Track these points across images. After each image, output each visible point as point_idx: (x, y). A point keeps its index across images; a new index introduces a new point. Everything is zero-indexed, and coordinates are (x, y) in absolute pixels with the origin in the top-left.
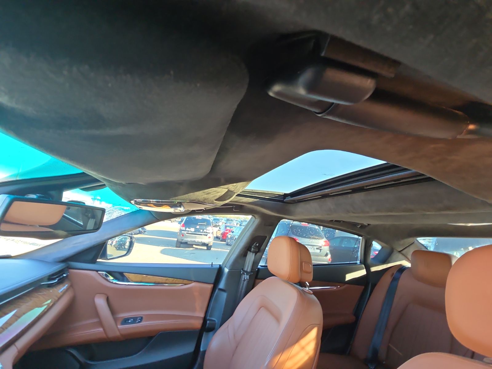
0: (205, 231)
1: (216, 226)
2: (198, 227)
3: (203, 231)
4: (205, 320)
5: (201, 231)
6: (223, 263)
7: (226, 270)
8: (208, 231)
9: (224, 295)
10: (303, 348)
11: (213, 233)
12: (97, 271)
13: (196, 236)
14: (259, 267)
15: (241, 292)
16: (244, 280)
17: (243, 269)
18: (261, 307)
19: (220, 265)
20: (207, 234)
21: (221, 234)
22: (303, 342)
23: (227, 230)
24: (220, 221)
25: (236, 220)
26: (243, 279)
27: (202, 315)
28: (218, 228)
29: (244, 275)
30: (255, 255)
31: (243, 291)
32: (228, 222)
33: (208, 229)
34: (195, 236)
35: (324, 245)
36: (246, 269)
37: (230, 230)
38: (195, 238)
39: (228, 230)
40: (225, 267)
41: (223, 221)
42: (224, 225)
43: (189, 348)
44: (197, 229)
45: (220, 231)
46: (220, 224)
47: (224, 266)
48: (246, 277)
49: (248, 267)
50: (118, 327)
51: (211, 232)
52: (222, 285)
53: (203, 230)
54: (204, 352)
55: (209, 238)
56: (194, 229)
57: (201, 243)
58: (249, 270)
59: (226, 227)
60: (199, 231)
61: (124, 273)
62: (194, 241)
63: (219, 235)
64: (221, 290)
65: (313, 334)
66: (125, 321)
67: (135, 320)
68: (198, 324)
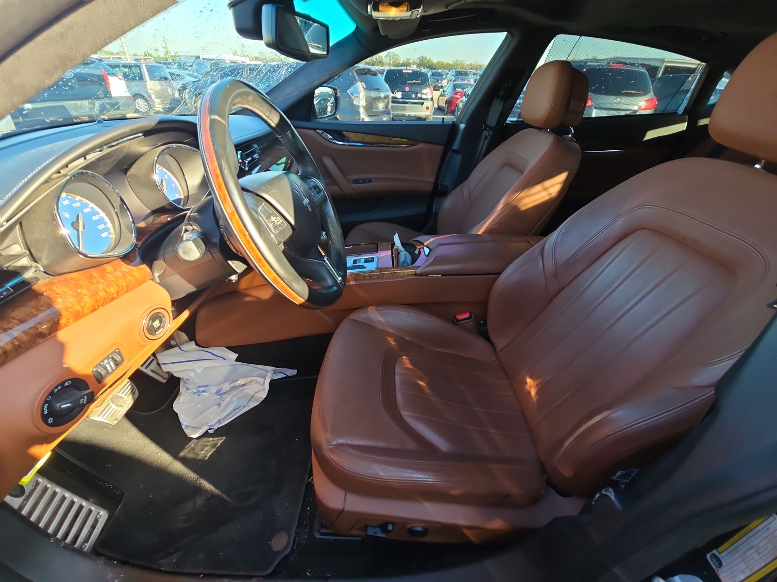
0: (419, 95)
1: (436, 89)
2: (407, 89)
3: (416, 96)
4: (436, 185)
5: (414, 96)
6: (457, 120)
7: (462, 126)
8: (424, 96)
9: (458, 158)
10: (546, 189)
11: (432, 99)
12: (315, 130)
13: (406, 107)
14: (507, 122)
15: (480, 152)
16: (486, 138)
17: (485, 124)
18: (504, 166)
19: (453, 122)
20: (422, 101)
21: (446, 101)
22: (547, 183)
23: (456, 94)
24: (444, 77)
25: (474, 74)
26: (484, 137)
27: (432, 180)
28: (441, 90)
29: (486, 131)
30: (504, 103)
31: (483, 151)
32: (459, 78)
33: (424, 91)
34: (404, 106)
35: (643, 107)
36: (488, 123)
37: (462, 93)
38: (404, 109)
39: (458, 93)
40: (461, 123)
41: (450, 77)
42: (452, 85)
43: (421, 209)
44: (406, 93)
45: (445, 96)
46: (444, 83)
47: (458, 123)
48: (487, 133)
49: (492, 120)
50: (351, 186)
51: (429, 97)
52: (456, 146)
53: (417, 93)
54: (437, 214)
55: (427, 108)
56: (401, 93)
57: (415, 118)
58: (493, 124)
59: (455, 87)
60: (410, 97)
61: (343, 132)
62: (403, 114)
63: (443, 104)
64: (455, 151)
65: (562, 177)
66: (356, 181)
67: (365, 181)
68: (429, 188)
